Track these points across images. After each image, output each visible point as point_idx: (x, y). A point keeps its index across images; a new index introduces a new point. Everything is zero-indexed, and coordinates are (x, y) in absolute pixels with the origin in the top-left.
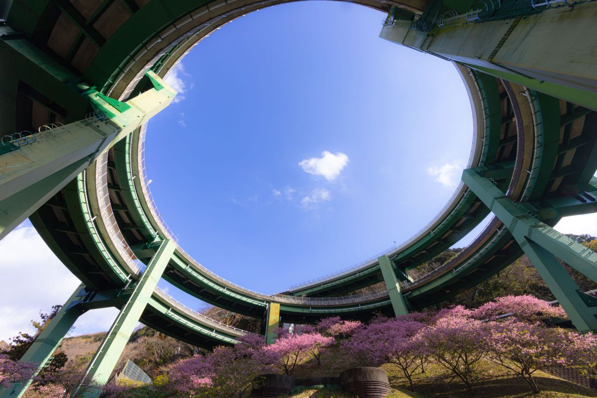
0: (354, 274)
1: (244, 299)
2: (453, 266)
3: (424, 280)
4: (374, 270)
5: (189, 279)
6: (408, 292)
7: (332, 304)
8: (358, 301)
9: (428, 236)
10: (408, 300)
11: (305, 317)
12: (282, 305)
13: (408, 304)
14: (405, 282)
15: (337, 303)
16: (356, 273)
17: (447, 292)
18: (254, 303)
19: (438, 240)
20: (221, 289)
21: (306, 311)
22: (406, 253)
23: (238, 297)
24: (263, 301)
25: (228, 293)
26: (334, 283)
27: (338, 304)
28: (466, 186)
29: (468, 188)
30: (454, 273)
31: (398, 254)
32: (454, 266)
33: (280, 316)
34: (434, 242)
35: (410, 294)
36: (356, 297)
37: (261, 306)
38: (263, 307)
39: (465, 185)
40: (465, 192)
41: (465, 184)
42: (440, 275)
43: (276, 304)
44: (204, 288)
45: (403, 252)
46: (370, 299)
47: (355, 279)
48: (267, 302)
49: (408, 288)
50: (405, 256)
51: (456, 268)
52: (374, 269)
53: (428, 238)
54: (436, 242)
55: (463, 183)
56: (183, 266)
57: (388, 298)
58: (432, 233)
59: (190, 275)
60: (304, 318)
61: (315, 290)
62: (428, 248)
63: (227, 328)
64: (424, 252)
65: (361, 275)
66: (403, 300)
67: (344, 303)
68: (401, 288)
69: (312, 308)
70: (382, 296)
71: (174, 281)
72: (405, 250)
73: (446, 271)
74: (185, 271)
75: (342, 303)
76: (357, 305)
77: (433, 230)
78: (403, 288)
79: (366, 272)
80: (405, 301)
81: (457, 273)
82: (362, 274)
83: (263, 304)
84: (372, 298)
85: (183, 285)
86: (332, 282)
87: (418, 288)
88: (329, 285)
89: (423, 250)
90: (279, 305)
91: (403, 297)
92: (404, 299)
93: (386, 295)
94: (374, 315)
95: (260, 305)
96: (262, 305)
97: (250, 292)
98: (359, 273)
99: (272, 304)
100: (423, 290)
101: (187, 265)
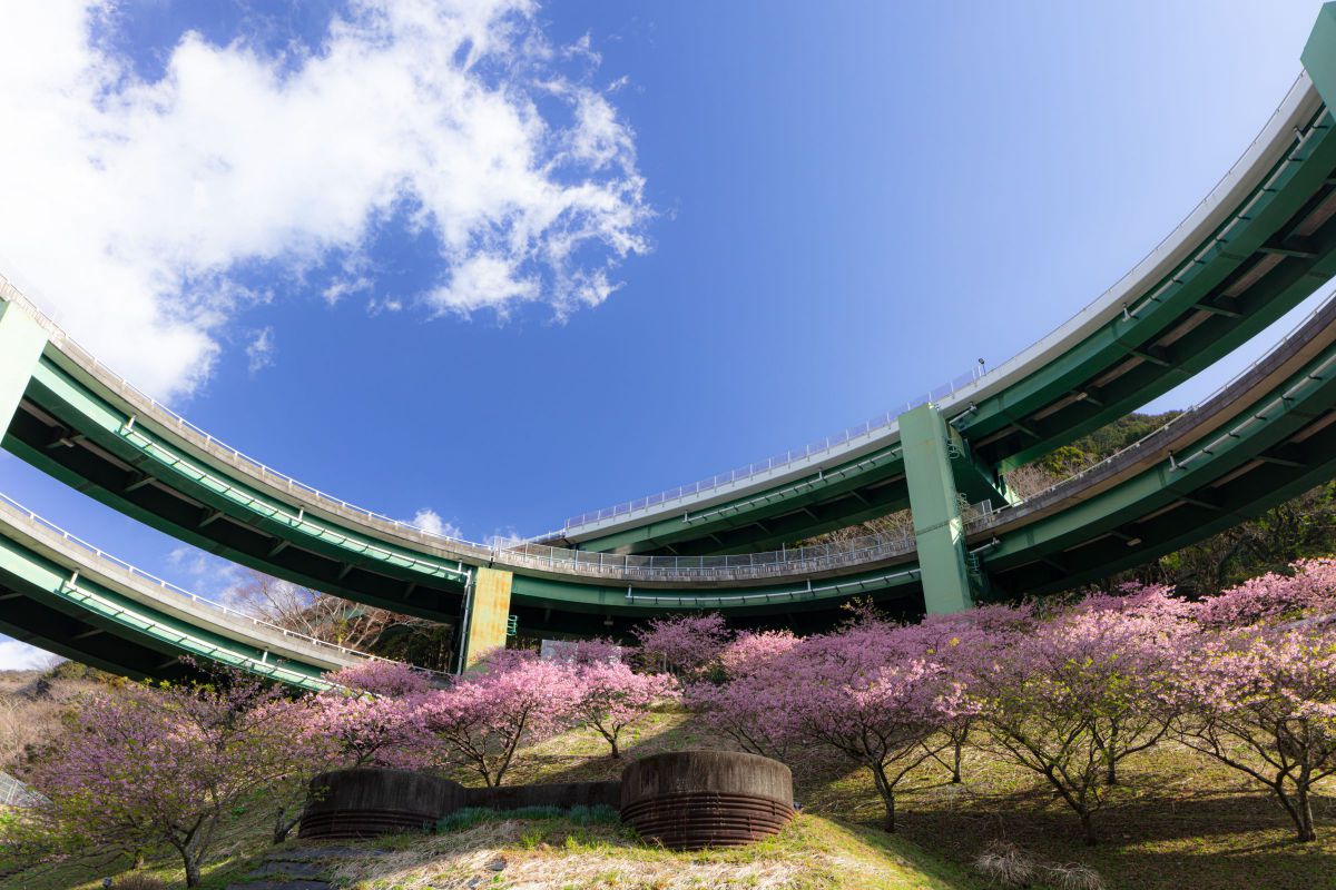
0: (807, 479)
1: (378, 553)
2: (1172, 447)
3: (1054, 500)
4: (879, 465)
5: (145, 475)
6: (990, 541)
7: (709, 579)
8: (805, 570)
9: (1110, 329)
10: (985, 567)
11: (613, 618)
12: (520, 576)
13: (980, 582)
14: (986, 504)
15: (727, 574)
16: (816, 475)
17: (1132, 543)
18: (416, 568)
19: (1144, 349)
20: (283, 517)
21: (611, 600)
22: (1010, 401)
23: (355, 545)
24: (454, 564)
25: (311, 529)
26: (730, 511)
27: (731, 577)
28: (1318, 96)
29: (1323, 107)
30: (1172, 473)
31: (979, 406)
32: (1176, 446)
33: (512, 612)
34: (1128, 357)
35: (996, 549)
36: (798, 556)
37: (445, 581)
38: (454, 582)
39: (1313, 94)
40: (1304, 133)
41: (1313, 88)
42: (1116, 481)
43: (499, 573)
44: (215, 511)
45: (1000, 395)
46: (848, 564)
47: (809, 495)
48: (467, 567)
49: (990, 525)
50: (1005, 412)
51: (1179, 456)
52: (883, 459)
53: (1107, 340)
54: (1138, 360)
55: (1308, 82)
56: (109, 422)
57: (912, 561)
58: (1127, 317)
59: (144, 457)
60: (608, 623)
61: (657, 532)
62: (1100, 383)
63: (312, 647)
64: (1084, 395)
65: (831, 482)
66: (964, 566)
67: (754, 575)
68: (966, 526)
69: (636, 591)
70: (895, 554)
71: (86, 481)
72: (1007, 390)
73: (1142, 467)
74: (117, 443)
75: (746, 576)
76: (799, 583)
77: (1130, 309)
78: (972, 525)
79: (852, 471)
80: (970, 572)
81: (1182, 474)
82: (834, 477)
83: (453, 573)
84: (856, 562)
85: (130, 497)
86: (726, 505)
87: (1028, 528)
88: (713, 516)
89: (1080, 390)
90: (509, 575)
91: (967, 556)
92: (969, 563)
93: (908, 551)
94: (849, 614)
95: (441, 575)
96: (451, 577)
97: (400, 530)
98: (825, 473)
99: (482, 571)
100: (1042, 536)
101: (126, 418)
